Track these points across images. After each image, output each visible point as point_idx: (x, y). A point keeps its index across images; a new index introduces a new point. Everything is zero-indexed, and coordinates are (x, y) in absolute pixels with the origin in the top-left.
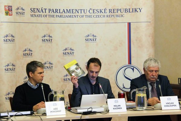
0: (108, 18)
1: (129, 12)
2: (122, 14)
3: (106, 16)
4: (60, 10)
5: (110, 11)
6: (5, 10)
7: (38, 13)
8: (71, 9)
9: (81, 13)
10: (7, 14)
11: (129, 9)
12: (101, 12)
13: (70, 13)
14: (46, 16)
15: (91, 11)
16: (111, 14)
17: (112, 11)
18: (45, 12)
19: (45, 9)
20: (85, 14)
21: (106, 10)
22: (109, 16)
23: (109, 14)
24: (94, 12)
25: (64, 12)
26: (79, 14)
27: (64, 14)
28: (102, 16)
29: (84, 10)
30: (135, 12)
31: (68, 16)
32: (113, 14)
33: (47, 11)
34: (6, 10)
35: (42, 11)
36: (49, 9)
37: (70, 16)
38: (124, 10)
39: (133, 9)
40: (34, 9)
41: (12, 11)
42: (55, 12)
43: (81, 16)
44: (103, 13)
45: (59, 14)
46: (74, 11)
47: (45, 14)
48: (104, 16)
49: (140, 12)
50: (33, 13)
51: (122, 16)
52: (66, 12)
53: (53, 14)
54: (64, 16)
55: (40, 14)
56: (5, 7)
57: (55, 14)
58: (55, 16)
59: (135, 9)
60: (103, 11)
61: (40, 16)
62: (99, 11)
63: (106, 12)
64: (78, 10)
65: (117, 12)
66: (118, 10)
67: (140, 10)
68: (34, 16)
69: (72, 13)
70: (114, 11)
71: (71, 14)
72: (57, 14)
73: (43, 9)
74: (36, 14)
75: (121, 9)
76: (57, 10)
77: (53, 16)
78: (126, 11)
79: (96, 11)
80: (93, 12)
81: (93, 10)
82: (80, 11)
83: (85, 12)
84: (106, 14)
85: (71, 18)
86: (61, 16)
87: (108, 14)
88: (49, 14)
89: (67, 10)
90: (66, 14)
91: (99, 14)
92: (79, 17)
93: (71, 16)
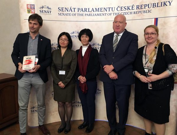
0: (135, 15)
1: (157, 7)
2: (150, 9)
3: (133, 13)
4: (89, 9)
5: (138, 7)
6: (27, 8)
7: (67, 12)
8: (100, 7)
9: (109, 11)
10: (29, 12)
11: (158, 3)
12: (129, 9)
13: (99, 11)
14: (75, 15)
15: (119, 9)
16: (138, 10)
17: (140, 7)
18: (74, 11)
19: (74, 8)
20: (112, 12)
21: (133, 7)
22: (136, 13)
23: (137, 10)
24: (122, 10)
25: (93, 10)
26: (108, 12)
27: (93, 13)
28: (129, 13)
29: (112, 8)
30: (164, 6)
31: (97, 14)
32: (140, 10)
33: (76, 10)
34: (29, 8)
35: (71, 10)
36: (78, 9)
37: (98, 15)
38: (152, 5)
39: (162, 3)
40: (62, 8)
41: (34, 9)
42: (84, 11)
43: (109, 14)
44: (130, 10)
45: (88, 13)
46: (103, 10)
47: (74, 13)
48: (131, 13)
49: (170, 5)
50: (61, 12)
51: (149, 11)
52: (95, 11)
53: (82, 13)
54: (93, 15)
55: (69, 12)
56: (27, 6)
57: (84, 13)
58: (84, 15)
59: (164, 2)
60: (131, 8)
61: (69, 15)
62: (127, 8)
63: (133, 9)
64: (106, 9)
65: (145, 8)
66: (146, 5)
67: (170, 3)
68: (62, 14)
69: (101, 11)
70: (141, 7)
71: (100, 13)
72: (86, 13)
73: (72, 9)
74: (65, 13)
75: (149, 4)
76: (86, 9)
77: (82, 15)
78: (154, 6)
79: (124, 9)
80: (120, 10)
81: (121, 7)
82: (108, 10)
83: (113, 10)
84: (133, 11)
85: (100, 16)
86: (90, 15)
87: (135, 10)
88: (78, 13)
89: (96, 8)
90: (95, 13)
91: (127, 11)
92: (107, 15)
93: (100, 14)
